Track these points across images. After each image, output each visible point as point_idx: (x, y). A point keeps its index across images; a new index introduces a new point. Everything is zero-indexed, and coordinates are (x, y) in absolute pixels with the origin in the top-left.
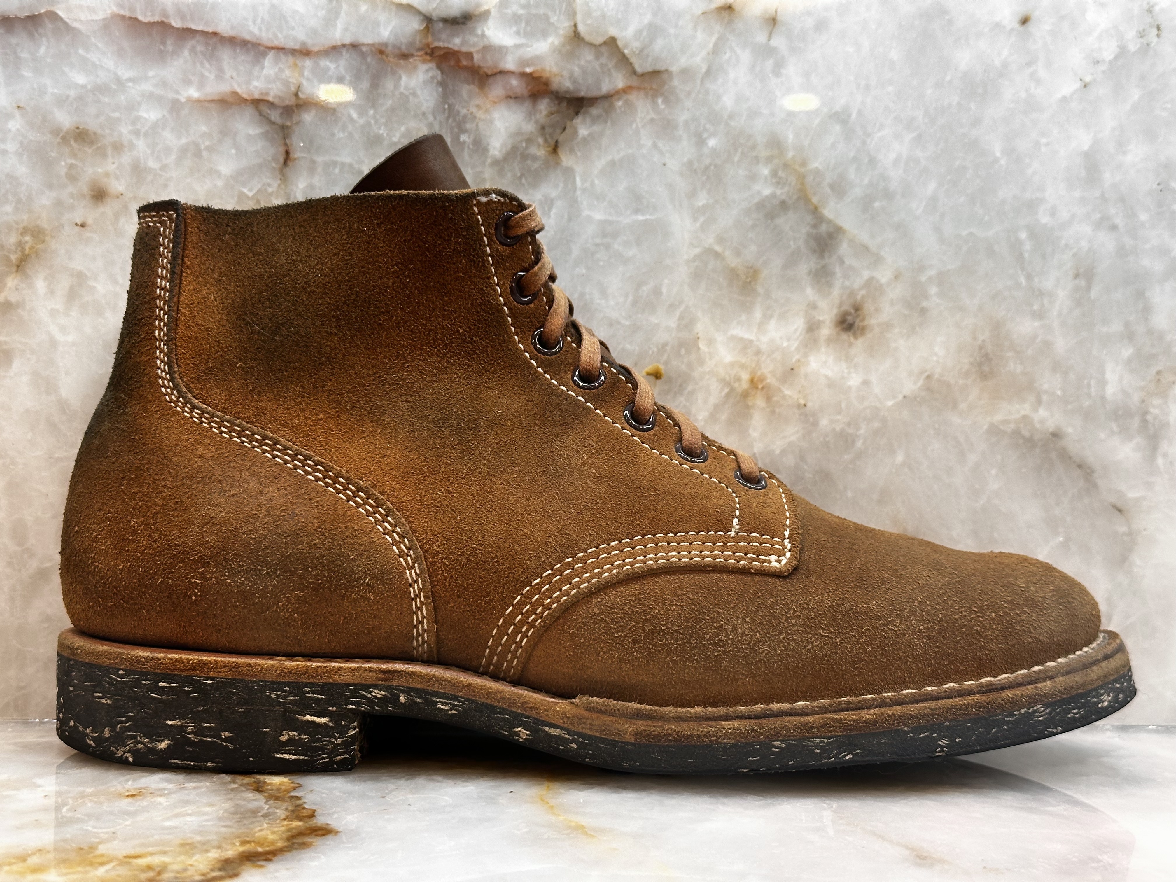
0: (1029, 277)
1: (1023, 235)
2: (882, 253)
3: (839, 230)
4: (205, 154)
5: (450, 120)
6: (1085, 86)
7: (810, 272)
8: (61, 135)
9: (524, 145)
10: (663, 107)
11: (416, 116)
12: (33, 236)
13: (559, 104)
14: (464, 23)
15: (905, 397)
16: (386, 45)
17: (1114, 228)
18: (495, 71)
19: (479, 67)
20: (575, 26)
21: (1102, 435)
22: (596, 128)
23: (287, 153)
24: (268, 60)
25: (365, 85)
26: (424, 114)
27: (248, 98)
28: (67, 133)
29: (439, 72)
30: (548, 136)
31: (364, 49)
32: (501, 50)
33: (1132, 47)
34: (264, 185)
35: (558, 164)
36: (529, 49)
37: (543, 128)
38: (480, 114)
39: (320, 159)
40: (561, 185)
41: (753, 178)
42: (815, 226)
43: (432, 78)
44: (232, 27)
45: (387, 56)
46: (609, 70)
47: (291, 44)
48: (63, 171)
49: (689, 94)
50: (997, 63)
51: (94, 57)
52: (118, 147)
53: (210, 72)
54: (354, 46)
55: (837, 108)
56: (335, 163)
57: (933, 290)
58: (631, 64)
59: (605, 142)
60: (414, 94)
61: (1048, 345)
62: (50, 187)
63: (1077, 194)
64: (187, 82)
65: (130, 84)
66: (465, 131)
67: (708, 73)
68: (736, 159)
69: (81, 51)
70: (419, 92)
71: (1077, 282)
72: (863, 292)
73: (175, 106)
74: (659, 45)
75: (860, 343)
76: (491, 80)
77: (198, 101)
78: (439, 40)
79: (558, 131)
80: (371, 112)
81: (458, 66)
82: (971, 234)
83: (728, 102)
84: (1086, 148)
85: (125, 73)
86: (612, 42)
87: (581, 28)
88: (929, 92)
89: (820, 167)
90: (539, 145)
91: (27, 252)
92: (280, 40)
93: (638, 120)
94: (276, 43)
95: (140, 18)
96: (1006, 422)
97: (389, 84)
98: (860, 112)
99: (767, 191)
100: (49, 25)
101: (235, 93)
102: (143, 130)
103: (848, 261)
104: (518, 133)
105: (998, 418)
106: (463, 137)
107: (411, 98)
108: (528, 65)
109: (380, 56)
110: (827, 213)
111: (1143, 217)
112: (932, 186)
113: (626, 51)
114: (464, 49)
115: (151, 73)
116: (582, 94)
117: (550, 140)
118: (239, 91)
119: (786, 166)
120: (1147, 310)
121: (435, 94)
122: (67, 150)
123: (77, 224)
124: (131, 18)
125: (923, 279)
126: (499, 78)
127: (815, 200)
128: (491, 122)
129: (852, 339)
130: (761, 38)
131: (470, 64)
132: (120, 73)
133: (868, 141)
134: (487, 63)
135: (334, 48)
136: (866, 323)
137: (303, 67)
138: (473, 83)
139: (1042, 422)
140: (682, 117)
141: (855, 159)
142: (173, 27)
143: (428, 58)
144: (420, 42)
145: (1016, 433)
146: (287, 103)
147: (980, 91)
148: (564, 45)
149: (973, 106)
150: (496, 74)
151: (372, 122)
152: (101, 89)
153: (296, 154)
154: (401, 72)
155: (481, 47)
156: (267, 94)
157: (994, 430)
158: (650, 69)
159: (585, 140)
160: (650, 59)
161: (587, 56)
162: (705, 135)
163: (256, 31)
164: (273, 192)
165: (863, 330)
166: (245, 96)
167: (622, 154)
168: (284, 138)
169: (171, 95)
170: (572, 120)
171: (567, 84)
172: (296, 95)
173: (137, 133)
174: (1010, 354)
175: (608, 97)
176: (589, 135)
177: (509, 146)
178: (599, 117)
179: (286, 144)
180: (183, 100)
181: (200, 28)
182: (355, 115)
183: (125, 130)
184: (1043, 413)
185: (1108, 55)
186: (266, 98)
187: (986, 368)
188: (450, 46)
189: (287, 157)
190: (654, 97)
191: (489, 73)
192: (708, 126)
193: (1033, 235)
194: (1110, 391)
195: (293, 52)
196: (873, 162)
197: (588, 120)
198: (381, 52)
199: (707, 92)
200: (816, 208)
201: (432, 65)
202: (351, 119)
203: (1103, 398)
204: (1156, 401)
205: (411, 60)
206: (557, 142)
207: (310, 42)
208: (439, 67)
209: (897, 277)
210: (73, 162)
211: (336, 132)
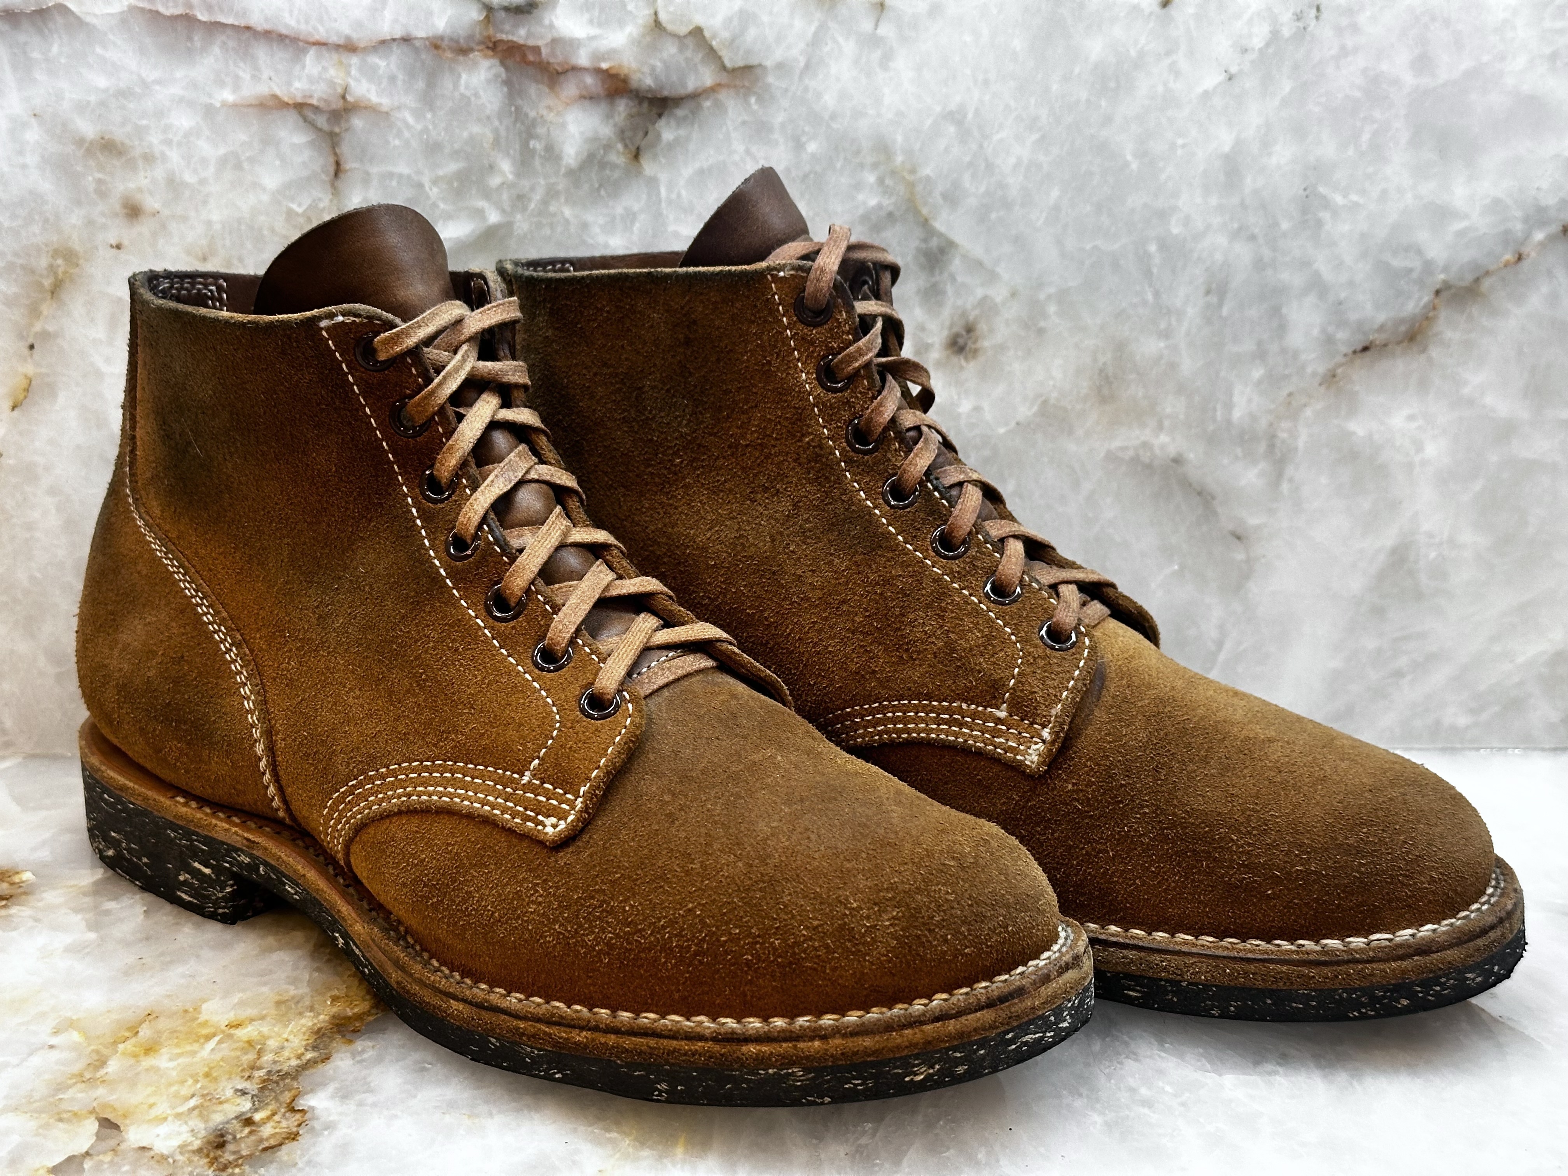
0: (1157, 294)
1: (1153, 248)
2: (998, 270)
3: (951, 244)
4: (246, 165)
5: (518, 125)
6: (1230, 79)
7: (918, 291)
8: (87, 145)
9: (602, 152)
10: (755, 107)
11: (479, 120)
12: (65, 260)
13: (640, 103)
14: (529, 13)
15: (1018, 424)
16: (442, 38)
17: (1253, 238)
18: (566, 67)
19: (548, 63)
20: (656, 14)
21: (1226, 461)
22: (682, 132)
23: (338, 163)
24: (310, 58)
25: (420, 84)
26: (488, 118)
27: (291, 102)
28: (91, 143)
29: (502, 70)
30: (627, 141)
31: (417, 44)
32: (572, 44)
33: (1286, 32)
34: (314, 201)
35: (639, 173)
36: (605, 42)
37: (622, 132)
38: (550, 116)
39: (375, 170)
40: (644, 196)
41: (858, 186)
42: (925, 240)
43: (497, 76)
44: (267, 20)
45: (444, 50)
46: (695, 65)
47: (334, 39)
48: (91, 188)
49: (786, 90)
50: (1133, 53)
51: (112, 55)
52: (149, 158)
53: (244, 71)
54: (406, 40)
55: (952, 106)
56: (391, 175)
57: (1052, 309)
58: (720, 58)
59: (692, 147)
60: (476, 95)
61: (1173, 366)
62: (78, 203)
63: (1214, 201)
64: (221, 84)
65: (157, 88)
66: (537, 137)
67: (807, 66)
68: (839, 165)
69: (99, 50)
70: (481, 93)
71: (1209, 298)
72: (976, 312)
73: (209, 111)
74: (752, 33)
75: (970, 368)
76: (562, 78)
77: (235, 106)
78: (502, 31)
79: (641, 134)
80: (429, 116)
81: (524, 61)
82: (1095, 247)
83: (829, 100)
84: (1227, 149)
85: (151, 75)
86: (697, 32)
87: (663, 17)
88: (1055, 87)
89: (931, 174)
90: (618, 152)
91: (60, 276)
92: (321, 34)
93: (729, 123)
94: (317, 37)
95: (162, 10)
96: (1124, 449)
97: (447, 83)
98: (977, 111)
99: (873, 202)
100: (60, 20)
101: (275, 97)
102: (175, 139)
103: (960, 279)
104: (595, 139)
105: (1116, 444)
106: (532, 143)
107: (473, 99)
108: (604, 60)
109: (436, 52)
110: (939, 225)
111: (1285, 225)
112: (1055, 193)
113: (714, 43)
114: (531, 42)
115: (179, 74)
116: (666, 93)
117: (630, 146)
118: (278, 92)
119: (893, 173)
120: (1282, 329)
121: (500, 95)
122: (92, 163)
123: (112, 246)
124: (151, 11)
125: (1042, 296)
126: (570, 74)
127: (925, 211)
128: (563, 126)
129: (963, 363)
130: (867, 25)
131: (538, 60)
132: (144, 75)
133: (985, 144)
134: (557, 60)
135: (383, 42)
136: (978, 345)
137: (350, 65)
138: (543, 83)
139: (1163, 447)
140: (779, 118)
141: (970, 164)
142: (199, 21)
143: (490, 53)
144: (480, 34)
145: (1135, 460)
146: (334, 106)
147: (1112, 85)
148: (644, 36)
149: (1103, 103)
150: (567, 71)
151: (431, 127)
152: (123, 94)
153: (349, 164)
154: (460, 69)
155: (549, 40)
156: (311, 97)
157: (1111, 457)
158: (741, 64)
159: (671, 146)
160: (741, 52)
161: (670, 49)
162: (804, 139)
163: (293, 23)
164: (324, 208)
165: (975, 352)
166: (286, 99)
167: (711, 161)
168: (334, 148)
169: (205, 99)
170: (654, 123)
171: (649, 82)
172: (343, 97)
173: (168, 142)
174: (1133, 376)
175: (695, 96)
176: (674, 140)
177: (586, 154)
178: (685, 118)
179: (335, 154)
180: (218, 105)
181: (230, 21)
182: (411, 120)
183: (154, 139)
184: (1164, 438)
185: (1258, 42)
186: (310, 101)
187: (1106, 391)
188: (515, 39)
189: (338, 170)
190: (746, 97)
191: (560, 69)
192: (807, 129)
193: (1163, 246)
194: (1237, 414)
195: (338, 47)
196: (990, 167)
197: (673, 123)
198: (437, 47)
199: (806, 89)
200: (926, 220)
201: (495, 62)
202: (408, 126)
203: (1229, 422)
204: (1285, 425)
205: (471, 56)
206: (638, 149)
207: (354, 36)
208: (502, 63)
209: (1014, 294)
210: (100, 176)
211: (391, 139)
